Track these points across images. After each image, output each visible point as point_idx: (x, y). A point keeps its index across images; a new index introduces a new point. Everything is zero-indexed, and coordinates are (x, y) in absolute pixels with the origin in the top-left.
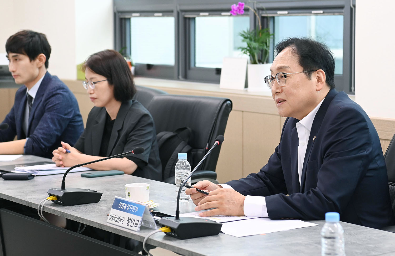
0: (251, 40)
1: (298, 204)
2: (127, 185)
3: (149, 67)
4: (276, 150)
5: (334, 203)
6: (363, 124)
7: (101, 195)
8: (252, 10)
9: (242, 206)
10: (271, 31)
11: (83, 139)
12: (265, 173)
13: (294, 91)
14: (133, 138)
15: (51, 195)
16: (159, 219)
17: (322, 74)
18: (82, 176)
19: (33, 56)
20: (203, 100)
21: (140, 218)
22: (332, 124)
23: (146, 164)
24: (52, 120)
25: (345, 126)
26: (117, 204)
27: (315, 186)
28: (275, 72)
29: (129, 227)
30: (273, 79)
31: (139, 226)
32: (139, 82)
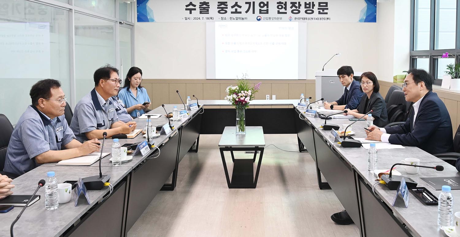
0: (451, 68)
1: (401, 138)
7: (339, 127)
8: (456, 56)
9: (381, 137)
17: (423, 83)
18: (349, 120)
19: (349, 75)
25: (428, 107)
26: (332, 132)
31: (334, 140)
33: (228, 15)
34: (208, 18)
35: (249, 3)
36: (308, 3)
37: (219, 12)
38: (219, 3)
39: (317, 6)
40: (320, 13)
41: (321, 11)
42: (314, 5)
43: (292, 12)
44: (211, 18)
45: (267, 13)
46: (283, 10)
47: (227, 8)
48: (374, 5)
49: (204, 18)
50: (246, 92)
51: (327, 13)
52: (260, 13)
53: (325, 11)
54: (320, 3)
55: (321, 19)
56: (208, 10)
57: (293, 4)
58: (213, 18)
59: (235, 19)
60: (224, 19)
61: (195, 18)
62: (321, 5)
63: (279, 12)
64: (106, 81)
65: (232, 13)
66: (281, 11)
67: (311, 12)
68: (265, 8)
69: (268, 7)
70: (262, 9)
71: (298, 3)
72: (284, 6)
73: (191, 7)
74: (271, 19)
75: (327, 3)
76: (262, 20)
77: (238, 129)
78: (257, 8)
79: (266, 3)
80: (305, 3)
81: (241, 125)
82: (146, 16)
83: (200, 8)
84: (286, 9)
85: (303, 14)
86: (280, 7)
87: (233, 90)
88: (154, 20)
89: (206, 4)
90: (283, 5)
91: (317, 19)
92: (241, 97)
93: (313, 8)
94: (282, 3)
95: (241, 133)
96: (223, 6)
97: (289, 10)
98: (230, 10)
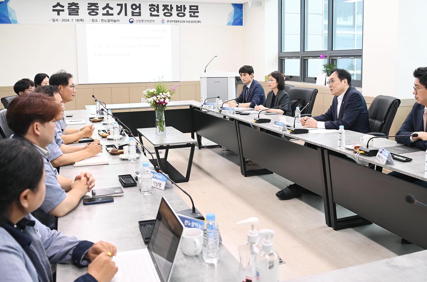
0: (327, 68)
2: (279, 117)
3: (291, 77)
4: (331, 107)
5: (348, 124)
6: (360, 98)
7: (270, 120)
8: (328, 57)
9: (317, 124)
10: (335, 64)
11: (266, 102)
12: (327, 114)
13: (336, 86)
14: (282, 102)
15: (255, 120)
16: (288, 128)
17: (346, 80)
18: (265, 114)
19: (250, 74)
20: (308, 89)
21: (282, 127)
22: (349, 98)
23: (287, 111)
24: (258, 96)
26: (275, 123)
27: (342, 118)
28: (330, 80)
29: (279, 130)
30: (329, 82)
31: (282, 129)
32: (287, 83)
33: (100, 17)
34: (78, 20)
35: (121, 5)
36: (179, 6)
37: (89, 13)
38: (89, 4)
39: (188, 9)
40: (191, 16)
41: (192, 14)
42: (185, 8)
43: (164, 14)
44: (81, 20)
45: (140, 15)
46: (155, 13)
47: (98, 10)
48: (241, 9)
49: (74, 20)
50: (164, 93)
51: (197, 16)
52: (133, 15)
53: (196, 14)
54: (191, 6)
55: (192, 22)
56: (77, 12)
57: (165, 7)
58: (83, 20)
59: (107, 21)
60: (95, 21)
61: (63, 20)
62: (192, 8)
63: (151, 15)
64: (65, 88)
65: (103, 14)
66: (153, 13)
67: (182, 15)
68: (137, 10)
69: (140, 9)
70: (135, 11)
71: (169, 6)
72: (156, 9)
73: (59, 8)
74: (144, 22)
75: (197, 7)
76: (135, 22)
77: (158, 130)
78: (129, 10)
79: (138, 5)
80: (177, 6)
81: (161, 126)
82: (7, 17)
83: (68, 9)
84: (158, 12)
85: (175, 17)
86: (152, 10)
87: (151, 93)
88: (17, 22)
89: (76, 5)
90: (155, 7)
91: (189, 22)
92: (161, 99)
93: (184, 11)
94: (155, 6)
95: (161, 133)
96: (93, 7)
97: (161, 13)
98: (101, 11)
